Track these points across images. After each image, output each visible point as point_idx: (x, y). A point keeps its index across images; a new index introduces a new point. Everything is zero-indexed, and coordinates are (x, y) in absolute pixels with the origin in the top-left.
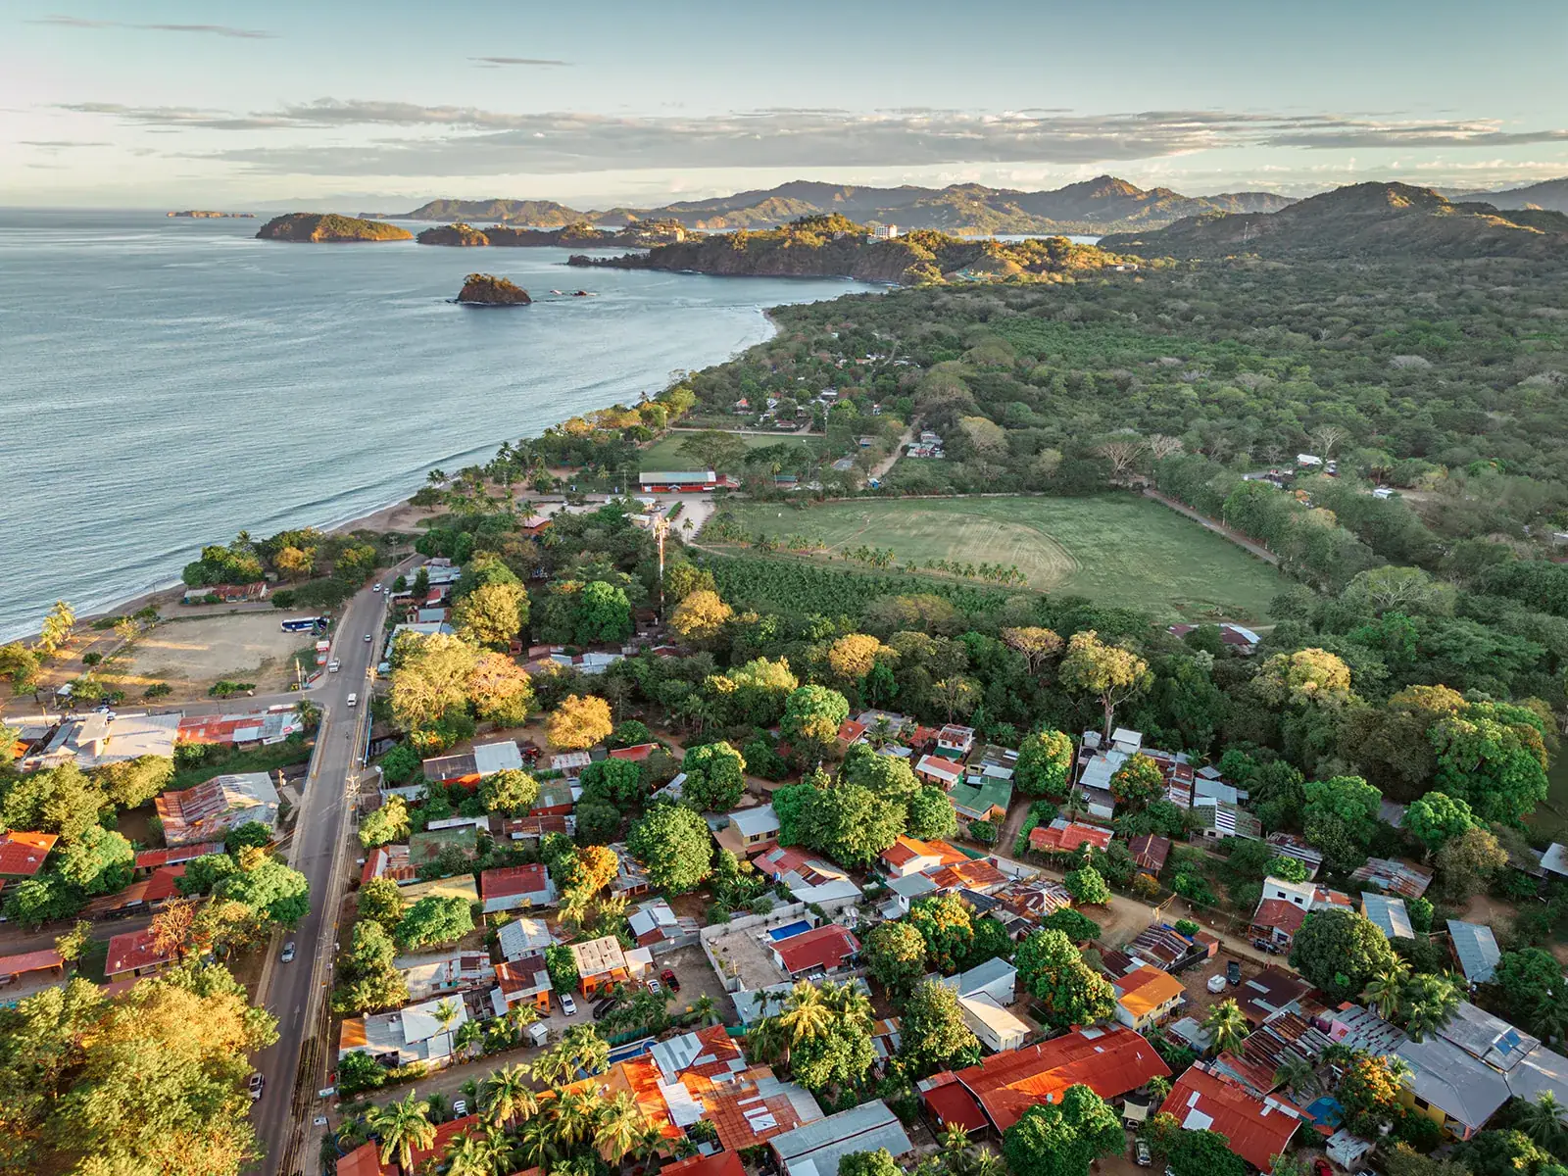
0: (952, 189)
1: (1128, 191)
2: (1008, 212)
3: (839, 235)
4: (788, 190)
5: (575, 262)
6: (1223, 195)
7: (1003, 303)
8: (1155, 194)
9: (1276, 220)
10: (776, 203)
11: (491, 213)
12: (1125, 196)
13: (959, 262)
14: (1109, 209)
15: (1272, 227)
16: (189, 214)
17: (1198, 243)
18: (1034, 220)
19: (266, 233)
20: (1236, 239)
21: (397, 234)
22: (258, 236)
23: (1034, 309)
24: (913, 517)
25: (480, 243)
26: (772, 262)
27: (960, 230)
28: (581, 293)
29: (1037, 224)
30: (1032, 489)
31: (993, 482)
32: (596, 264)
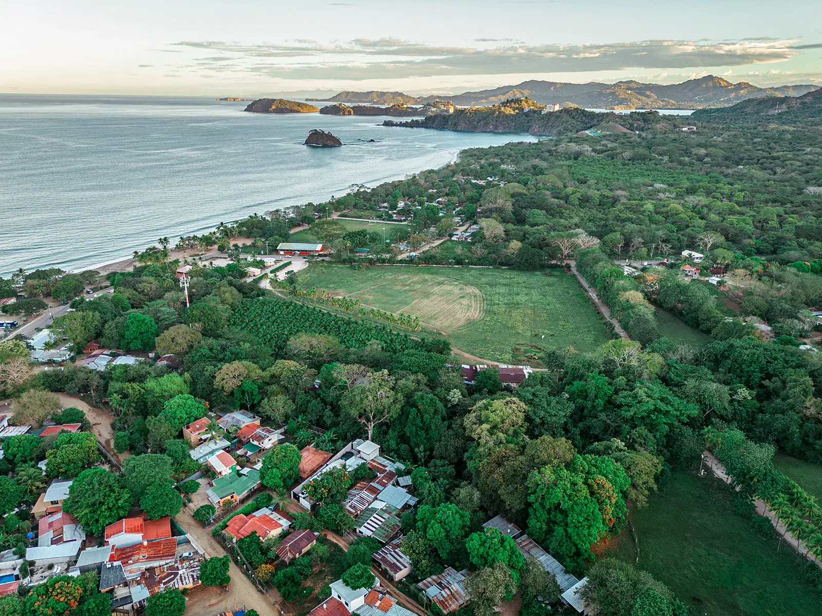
0: (619, 84)
1: (723, 84)
2: (648, 97)
3: (526, 110)
4: (525, 85)
5: (387, 124)
6: (784, 87)
7: (590, 149)
8: (739, 86)
9: (800, 101)
10: (517, 93)
11: (369, 99)
12: (721, 87)
13: (589, 125)
14: (710, 94)
15: (796, 105)
16: (226, 99)
17: (747, 114)
18: (663, 101)
19: (249, 109)
20: (771, 112)
21: (311, 109)
22: (246, 110)
23: (607, 153)
24: (416, 279)
25: (350, 114)
26: (487, 124)
27: (616, 107)
28: (372, 141)
29: (664, 103)
30: (501, 264)
31: (479, 260)
32: (396, 125)
